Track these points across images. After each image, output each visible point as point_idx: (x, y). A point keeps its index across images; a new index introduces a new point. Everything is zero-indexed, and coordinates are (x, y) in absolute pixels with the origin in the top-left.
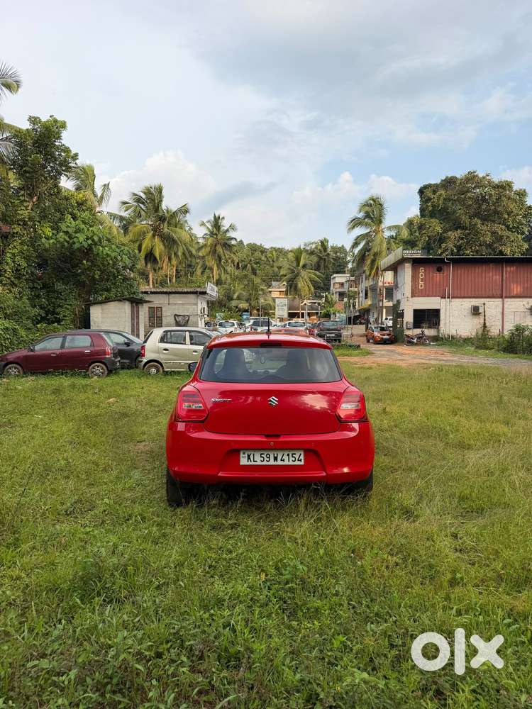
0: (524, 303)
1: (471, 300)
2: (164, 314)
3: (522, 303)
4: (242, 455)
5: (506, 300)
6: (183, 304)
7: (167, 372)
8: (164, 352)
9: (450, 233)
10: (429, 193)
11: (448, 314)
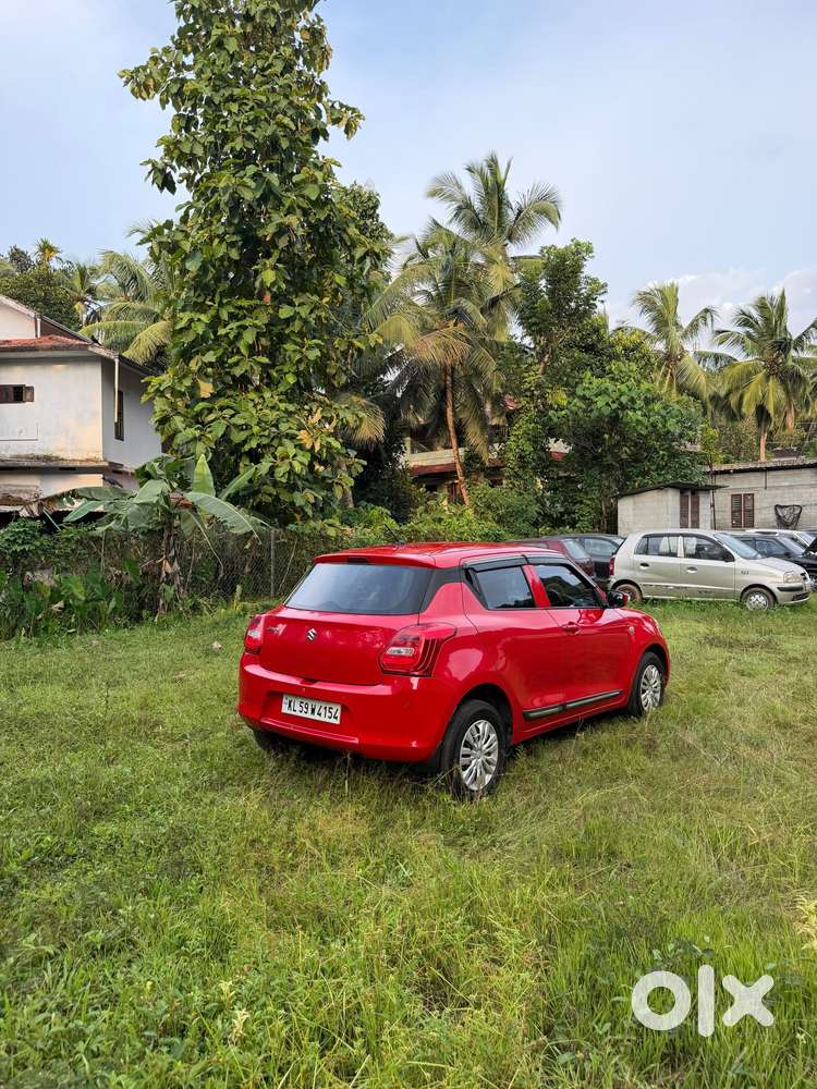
2: (757, 505)
4: (284, 700)
6: (790, 487)
7: (647, 600)
8: (642, 567)
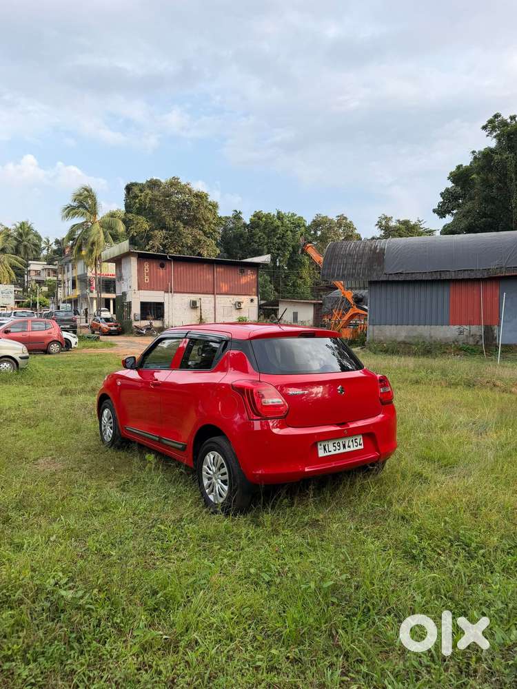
0: (231, 300)
1: (190, 295)
3: (228, 300)
4: (319, 447)
5: (217, 296)
9: (156, 232)
10: (136, 190)
11: (170, 307)
